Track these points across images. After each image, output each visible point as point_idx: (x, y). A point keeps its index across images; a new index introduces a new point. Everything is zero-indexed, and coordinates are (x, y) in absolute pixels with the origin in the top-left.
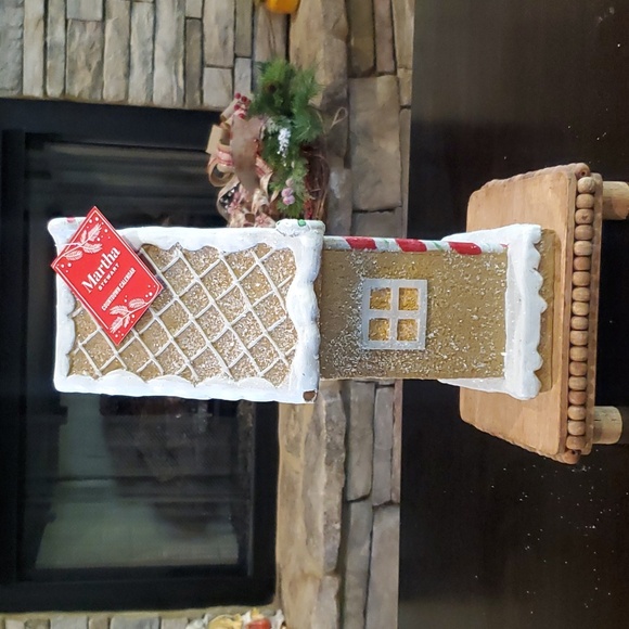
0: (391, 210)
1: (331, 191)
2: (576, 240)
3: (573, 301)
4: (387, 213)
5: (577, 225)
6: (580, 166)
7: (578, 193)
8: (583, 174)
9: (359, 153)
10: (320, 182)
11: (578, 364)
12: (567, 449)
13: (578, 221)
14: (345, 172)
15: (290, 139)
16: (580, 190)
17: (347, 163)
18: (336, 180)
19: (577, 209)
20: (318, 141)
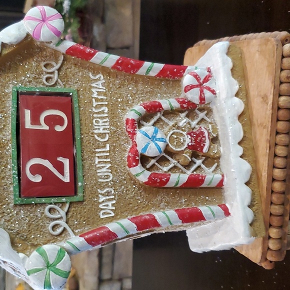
0: (128, 48)
1: (94, 37)
2: (280, 95)
3: (276, 144)
4: (125, 50)
5: (281, 83)
6: (284, 34)
7: (283, 57)
8: (287, 40)
9: (110, 15)
10: (88, 32)
11: (278, 195)
12: (266, 259)
13: (283, 80)
14: (102, 26)
15: (71, 6)
16: (285, 54)
17: (103, 20)
18: (97, 30)
19: (282, 70)
20: (86, 8)
